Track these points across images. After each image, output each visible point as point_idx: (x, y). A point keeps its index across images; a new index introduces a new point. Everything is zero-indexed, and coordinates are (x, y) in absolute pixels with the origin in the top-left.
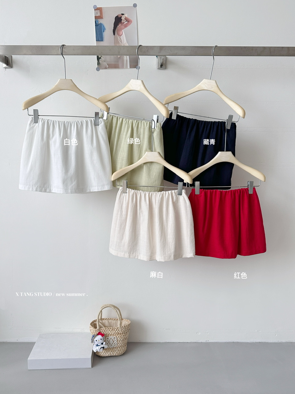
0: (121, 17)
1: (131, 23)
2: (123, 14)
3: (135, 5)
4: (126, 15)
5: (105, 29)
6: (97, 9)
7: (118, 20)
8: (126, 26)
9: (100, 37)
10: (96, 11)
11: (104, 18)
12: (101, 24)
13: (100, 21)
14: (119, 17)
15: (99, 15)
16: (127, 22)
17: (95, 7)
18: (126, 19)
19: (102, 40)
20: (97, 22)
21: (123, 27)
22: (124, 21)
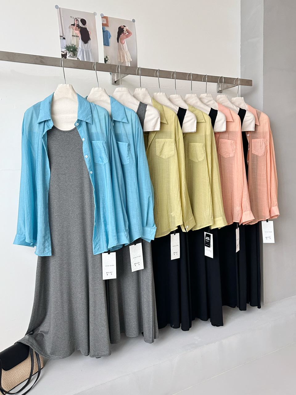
0: (123, 28)
1: (131, 35)
2: (125, 26)
3: (134, 21)
4: (127, 28)
5: (111, 36)
6: (103, 17)
7: (121, 31)
8: (127, 37)
9: (106, 43)
10: (103, 19)
11: (109, 26)
12: (107, 31)
13: (107, 29)
14: (122, 28)
15: (105, 22)
16: (128, 33)
17: (102, 15)
18: (127, 30)
19: (109, 46)
20: (104, 29)
21: (125, 36)
22: (125, 32)
